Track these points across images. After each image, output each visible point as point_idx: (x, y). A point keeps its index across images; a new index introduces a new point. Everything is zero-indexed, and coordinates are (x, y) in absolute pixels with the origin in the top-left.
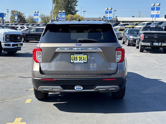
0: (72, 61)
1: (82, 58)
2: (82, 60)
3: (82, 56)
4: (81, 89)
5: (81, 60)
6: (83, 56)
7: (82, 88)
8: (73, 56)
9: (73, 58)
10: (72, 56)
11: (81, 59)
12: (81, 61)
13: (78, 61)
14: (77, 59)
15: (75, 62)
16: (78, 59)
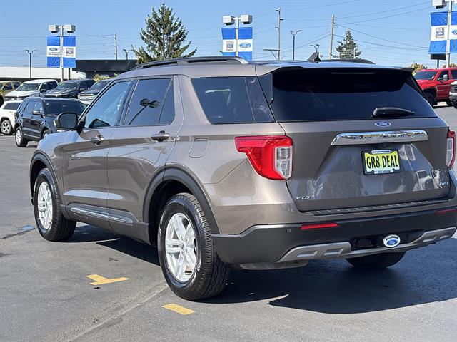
0: (369, 170)
1: (390, 159)
2: (390, 164)
3: (387, 153)
4: (396, 242)
5: (389, 166)
6: (390, 155)
7: (399, 240)
8: (370, 156)
9: (370, 161)
10: (367, 155)
11: (388, 161)
12: (387, 169)
13: (382, 169)
14: (378, 162)
15: (376, 170)
16: (381, 162)
